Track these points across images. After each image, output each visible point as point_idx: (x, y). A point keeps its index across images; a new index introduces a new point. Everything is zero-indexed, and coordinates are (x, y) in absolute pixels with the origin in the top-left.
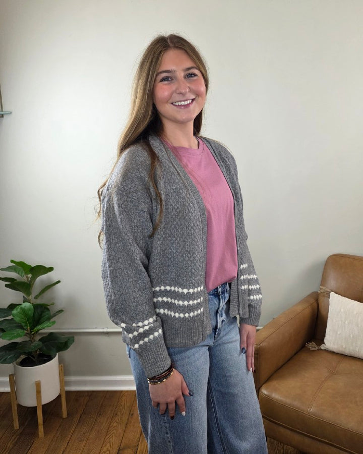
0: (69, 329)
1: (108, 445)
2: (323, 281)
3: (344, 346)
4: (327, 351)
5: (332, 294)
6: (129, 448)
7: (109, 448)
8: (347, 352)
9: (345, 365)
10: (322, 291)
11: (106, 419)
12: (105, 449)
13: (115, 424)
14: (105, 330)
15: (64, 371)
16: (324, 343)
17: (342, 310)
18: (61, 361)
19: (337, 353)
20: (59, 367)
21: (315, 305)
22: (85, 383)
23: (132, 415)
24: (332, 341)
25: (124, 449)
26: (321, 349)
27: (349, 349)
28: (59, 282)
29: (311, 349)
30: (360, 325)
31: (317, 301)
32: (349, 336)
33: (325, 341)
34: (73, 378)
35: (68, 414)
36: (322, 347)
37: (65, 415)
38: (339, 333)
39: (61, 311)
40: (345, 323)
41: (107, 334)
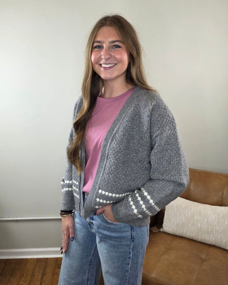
3: (176, 230)
4: (165, 233)
8: (178, 233)
11: (16, 279)
13: (22, 283)
14: (15, 219)
16: (162, 227)
23: (34, 275)
24: (168, 226)
26: (160, 232)
27: (179, 232)
29: (155, 232)
30: (186, 216)
32: (180, 223)
36: (161, 230)
38: (172, 221)
40: (176, 214)
41: (17, 221)
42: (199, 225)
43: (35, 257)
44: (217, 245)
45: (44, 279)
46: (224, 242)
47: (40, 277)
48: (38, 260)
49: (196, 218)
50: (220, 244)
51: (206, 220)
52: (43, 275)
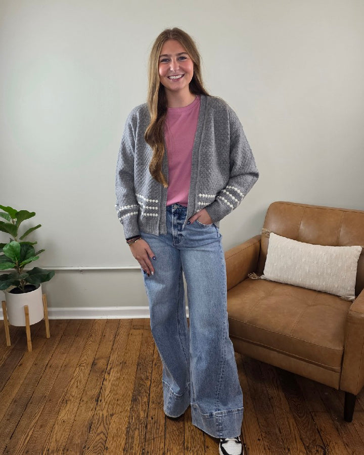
0: (48, 267)
1: (85, 357)
2: (266, 225)
3: (279, 275)
4: (265, 280)
5: (272, 235)
6: (102, 358)
7: (86, 359)
8: (281, 280)
9: (279, 289)
10: (264, 232)
11: (82, 339)
12: (83, 359)
13: (90, 343)
15: (47, 302)
16: (263, 274)
17: (279, 246)
18: (43, 292)
19: (274, 282)
20: (43, 296)
21: (258, 244)
22: (63, 313)
23: (104, 336)
24: (270, 271)
25: (98, 359)
26: (261, 279)
27: (283, 278)
28: (39, 226)
29: (252, 278)
30: (292, 258)
31: (260, 241)
32: (284, 267)
33: (264, 272)
34: (53, 309)
35: (51, 336)
36: (262, 277)
37: (48, 336)
38: (275, 265)
39: (42, 251)
40: (280, 256)
41: (81, 271)
42: (307, 268)
43: (105, 317)
44: (328, 291)
45: (117, 339)
46: (336, 286)
47: (112, 338)
48: (108, 321)
49: (303, 260)
50: (332, 290)
51: (315, 262)
52: (116, 335)
